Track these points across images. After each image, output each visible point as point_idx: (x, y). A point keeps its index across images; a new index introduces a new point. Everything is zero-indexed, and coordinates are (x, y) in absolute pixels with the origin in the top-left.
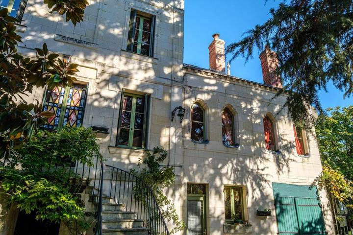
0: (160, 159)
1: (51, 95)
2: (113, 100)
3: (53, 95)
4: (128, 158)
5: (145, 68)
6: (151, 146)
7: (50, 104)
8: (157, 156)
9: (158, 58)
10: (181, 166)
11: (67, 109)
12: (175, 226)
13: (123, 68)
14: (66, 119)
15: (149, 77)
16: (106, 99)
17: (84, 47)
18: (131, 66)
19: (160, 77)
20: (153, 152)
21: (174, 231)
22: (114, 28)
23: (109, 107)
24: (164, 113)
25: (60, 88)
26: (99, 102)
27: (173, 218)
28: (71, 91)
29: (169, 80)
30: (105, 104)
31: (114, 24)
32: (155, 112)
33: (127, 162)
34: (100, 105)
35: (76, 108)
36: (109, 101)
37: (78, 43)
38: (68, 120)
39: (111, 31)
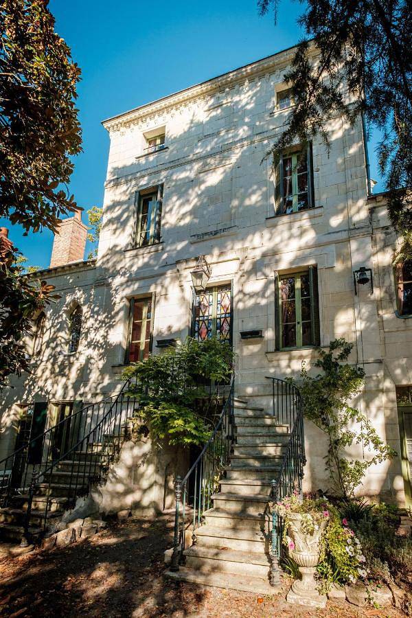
0: (342, 357)
1: (200, 308)
2: (261, 293)
3: (202, 307)
4: (289, 366)
5: (299, 233)
6: (326, 341)
7: (201, 319)
8: (337, 353)
9: (322, 205)
10: (380, 362)
11: (217, 319)
12: (379, 452)
13: (268, 246)
14: (218, 331)
15: (307, 242)
16: (251, 296)
17: (221, 237)
18: (277, 239)
19: (329, 233)
20: (329, 349)
21: (377, 460)
22: (250, 195)
23: (257, 305)
24: (344, 286)
25: (207, 297)
26: (244, 302)
27: (373, 441)
28: (219, 295)
29: (345, 231)
30: (251, 302)
31: (250, 191)
32: (327, 289)
33: (288, 371)
34: (245, 305)
35: (227, 315)
36: (256, 297)
37: (215, 234)
38: (221, 332)
39: (247, 202)
